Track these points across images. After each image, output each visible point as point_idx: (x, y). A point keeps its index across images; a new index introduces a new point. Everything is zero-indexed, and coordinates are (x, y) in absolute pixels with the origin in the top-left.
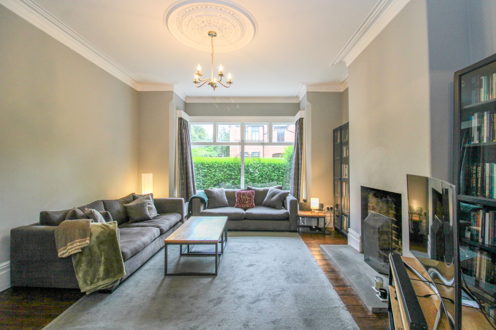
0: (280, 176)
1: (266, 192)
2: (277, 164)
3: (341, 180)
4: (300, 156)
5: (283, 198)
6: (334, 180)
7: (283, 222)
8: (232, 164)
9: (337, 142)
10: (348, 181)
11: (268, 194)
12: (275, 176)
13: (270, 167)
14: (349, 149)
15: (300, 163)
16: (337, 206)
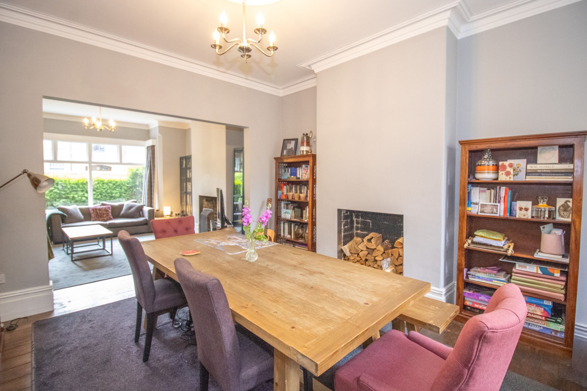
0: (122, 193)
1: (121, 206)
2: (119, 181)
3: (186, 193)
4: (152, 175)
5: (140, 209)
6: (181, 194)
7: (142, 226)
8: (61, 181)
9: (183, 166)
10: (191, 194)
11: (124, 208)
12: (116, 193)
13: (111, 185)
14: (191, 172)
15: (153, 181)
16: (183, 212)
